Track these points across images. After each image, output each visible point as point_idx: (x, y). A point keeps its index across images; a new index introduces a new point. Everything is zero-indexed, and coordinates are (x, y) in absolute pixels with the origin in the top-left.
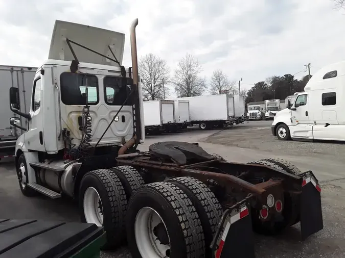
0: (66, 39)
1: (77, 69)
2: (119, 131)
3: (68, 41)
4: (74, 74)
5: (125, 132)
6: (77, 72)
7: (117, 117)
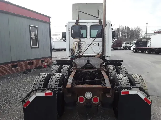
0: (78, 11)
1: (78, 24)
2: (97, 50)
3: (79, 11)
4: (77, 26)
5: (99, 51)
6: (78, 25)
7: (95, 44)
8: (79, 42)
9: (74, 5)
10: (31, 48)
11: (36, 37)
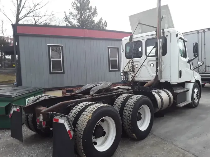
2: (154, 73)
3: (139, 23)
4: (131, 43)
6: (132, 41)
7: (153, 65)
8: (132, 63)
9: (131, 18)
10: (110, 71)
11: (117, 59)
